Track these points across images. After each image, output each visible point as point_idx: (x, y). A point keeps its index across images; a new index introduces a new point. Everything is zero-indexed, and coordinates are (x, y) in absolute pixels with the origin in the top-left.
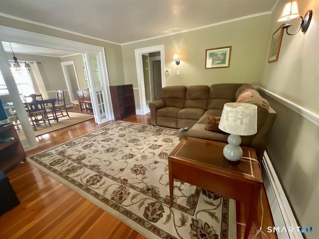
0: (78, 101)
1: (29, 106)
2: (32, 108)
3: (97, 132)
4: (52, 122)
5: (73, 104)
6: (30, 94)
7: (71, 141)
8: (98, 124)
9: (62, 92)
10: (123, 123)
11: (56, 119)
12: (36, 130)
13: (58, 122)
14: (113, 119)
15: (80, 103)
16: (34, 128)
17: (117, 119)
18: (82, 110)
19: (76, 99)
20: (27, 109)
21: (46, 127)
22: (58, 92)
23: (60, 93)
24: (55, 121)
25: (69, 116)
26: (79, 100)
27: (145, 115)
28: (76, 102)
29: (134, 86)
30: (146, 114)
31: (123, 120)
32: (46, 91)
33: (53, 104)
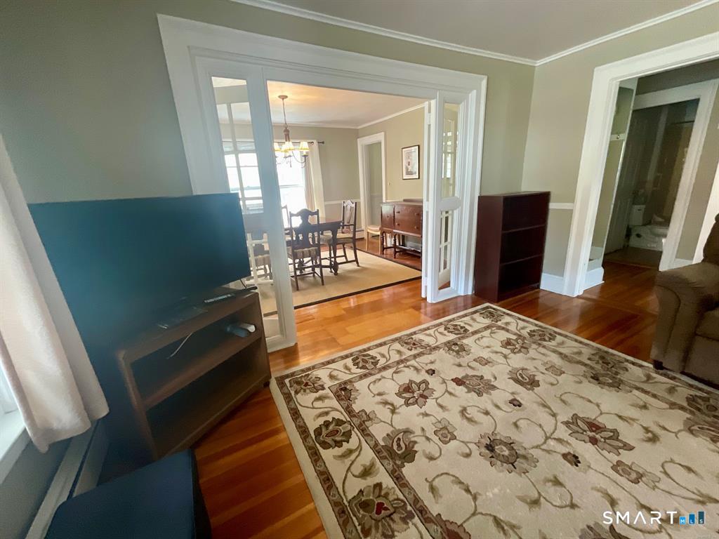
0: (378, 229)
1: (294, 233)
2: (298, 237)
3: (431, 332)
4: (327, 271)
5: (368, 233)
6: (299, 210)
7: (365, 350)
8: (429, 300)
9: (354, 205)
10: (507, 319)
11: (334, 266)
12: (297, 288)
13: (336, 274)
14: (470, 292)
15: (383, 233)
16: (295, 284)
17: (481, 294)
18: (384, 249)
19: (372, 223)
20: (290, 239)
21: (315, 285)
22: (345, 205)
23: (349, 207)
24: (331, 272)
25: (358, 263)
26: (382, 226)
27: (578, 297)
28: (375, 230)
29: (552, 197)
30: (581, 293)
31: (500, 303)
32: (323, 199)
33: (334, 233)
